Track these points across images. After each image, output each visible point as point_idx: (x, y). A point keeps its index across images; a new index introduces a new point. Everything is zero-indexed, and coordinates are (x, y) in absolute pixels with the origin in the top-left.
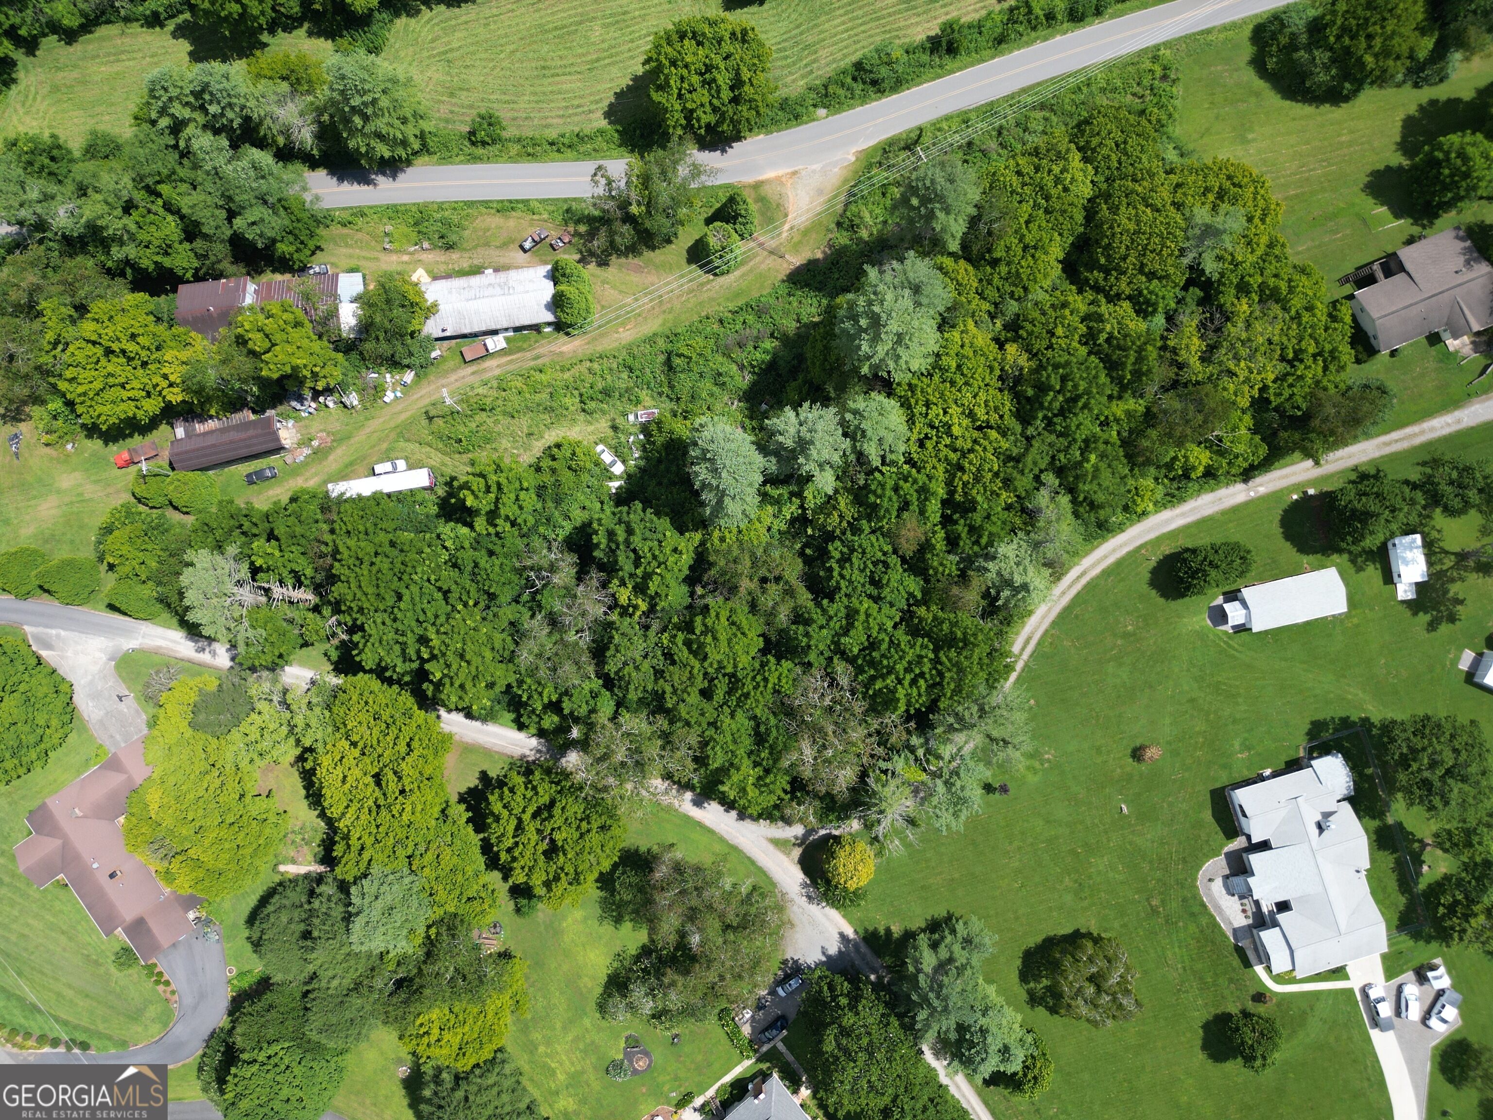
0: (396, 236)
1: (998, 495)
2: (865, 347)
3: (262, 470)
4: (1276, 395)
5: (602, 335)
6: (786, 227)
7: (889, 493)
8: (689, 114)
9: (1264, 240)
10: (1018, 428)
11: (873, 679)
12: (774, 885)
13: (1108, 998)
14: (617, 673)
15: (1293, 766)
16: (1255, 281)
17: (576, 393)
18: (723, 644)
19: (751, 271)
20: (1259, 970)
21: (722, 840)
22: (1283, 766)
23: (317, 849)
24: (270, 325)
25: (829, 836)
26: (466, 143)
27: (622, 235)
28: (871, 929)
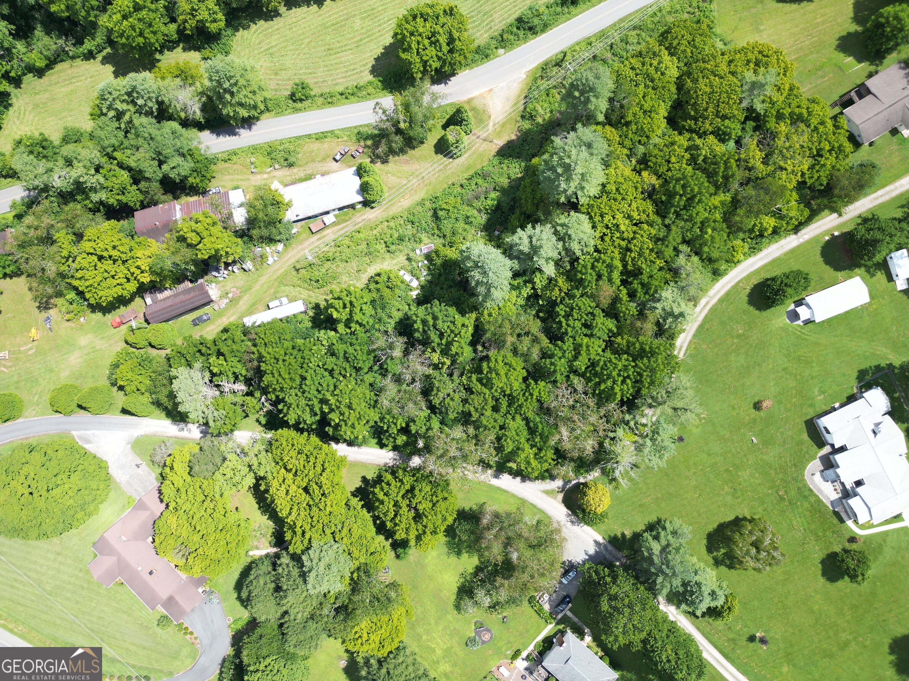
0: (258, 164)
1: (654, 263)
2: (563, 185)
3: (201, 316)
4: (809, 178)
5: (391, 205)
6: (491, 124)
7: (590, 271)
8: (425, 63)
9: (787, 87)
10: (659, 220)
11: (599, 383)
12: (550, 518)
13: (765, 554)
14: (439, 404)
15: (851, 399)
16: (787, 111)
17: (382, 241)
18: (504, 377)
19: (474, 153)
20: (850, 523)
21: (514, 496)
22: (845, 400)
23: (270, 539)
24: (199, 227)
25: (578, 485)
26: (290, 101)
27: (396, 142)
28: (612, 535)
